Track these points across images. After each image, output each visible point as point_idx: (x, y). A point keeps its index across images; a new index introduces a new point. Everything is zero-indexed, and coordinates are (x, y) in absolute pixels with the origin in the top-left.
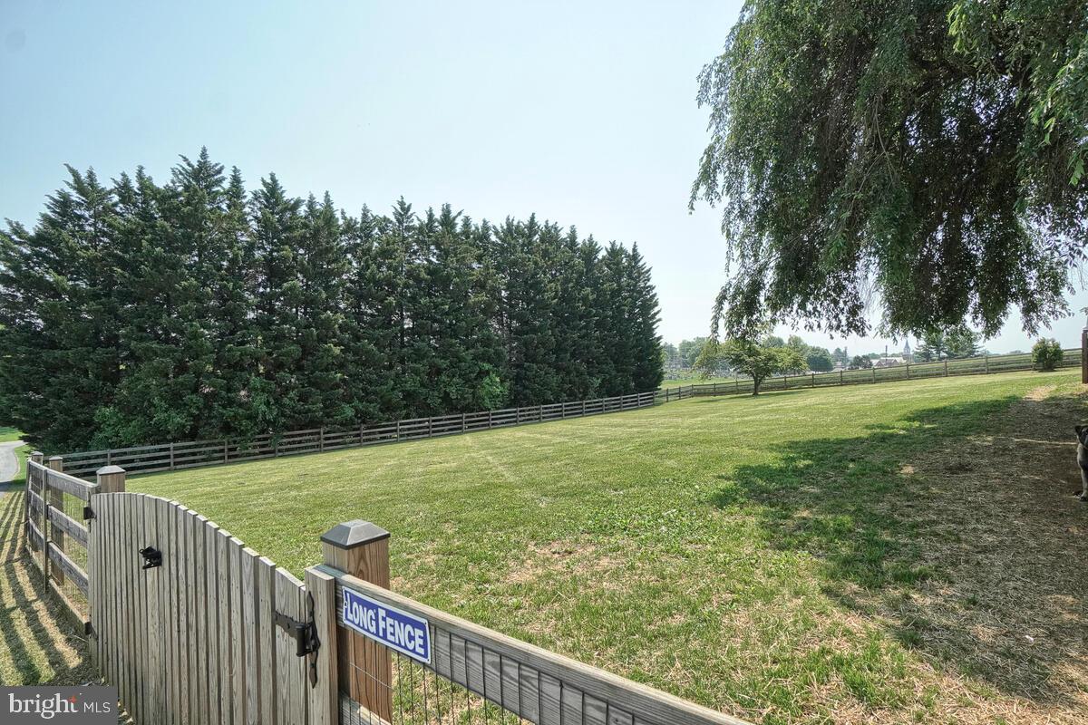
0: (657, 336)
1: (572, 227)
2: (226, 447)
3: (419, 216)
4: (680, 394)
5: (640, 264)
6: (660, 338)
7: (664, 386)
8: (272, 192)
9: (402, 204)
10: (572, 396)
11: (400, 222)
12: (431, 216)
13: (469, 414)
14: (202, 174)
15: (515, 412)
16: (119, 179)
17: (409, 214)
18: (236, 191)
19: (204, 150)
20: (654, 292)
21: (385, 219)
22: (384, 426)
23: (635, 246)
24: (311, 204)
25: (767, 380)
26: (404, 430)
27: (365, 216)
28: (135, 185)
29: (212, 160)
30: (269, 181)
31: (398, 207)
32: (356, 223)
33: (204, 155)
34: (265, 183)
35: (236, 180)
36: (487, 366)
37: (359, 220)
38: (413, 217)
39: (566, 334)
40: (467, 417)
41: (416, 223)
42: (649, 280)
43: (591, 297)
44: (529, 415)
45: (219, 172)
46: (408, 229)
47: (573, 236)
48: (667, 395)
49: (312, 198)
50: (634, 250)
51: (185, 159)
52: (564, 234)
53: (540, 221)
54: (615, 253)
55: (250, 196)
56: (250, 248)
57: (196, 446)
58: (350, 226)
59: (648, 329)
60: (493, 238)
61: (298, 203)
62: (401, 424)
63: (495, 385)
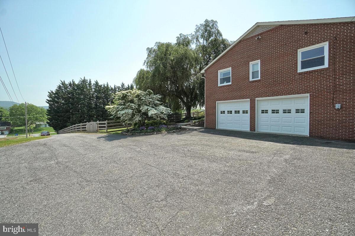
8: (97, 83)
9: (123, 83)
11: (122, 87)
12: (128, 86)
14: (84, 81)
16: (69, 82)
18: (90, 84)
19: (84, 77)
21: (119, 87)
24: (104, 85)
27: (115, 87)
28: (72, 83)
29: (86, 79)
30: (96, 81)
32: (113, 88)
33: (84, 78)
34: (95, 82)
35: (90, 81)
37: (114, 88)
38: (125, 86)
45: (87, 81)
49: (104, 84)
51: (81, 79)
55: (93, 84)
56: (93, 95)
58: (112, 89)
61: (101, 85)
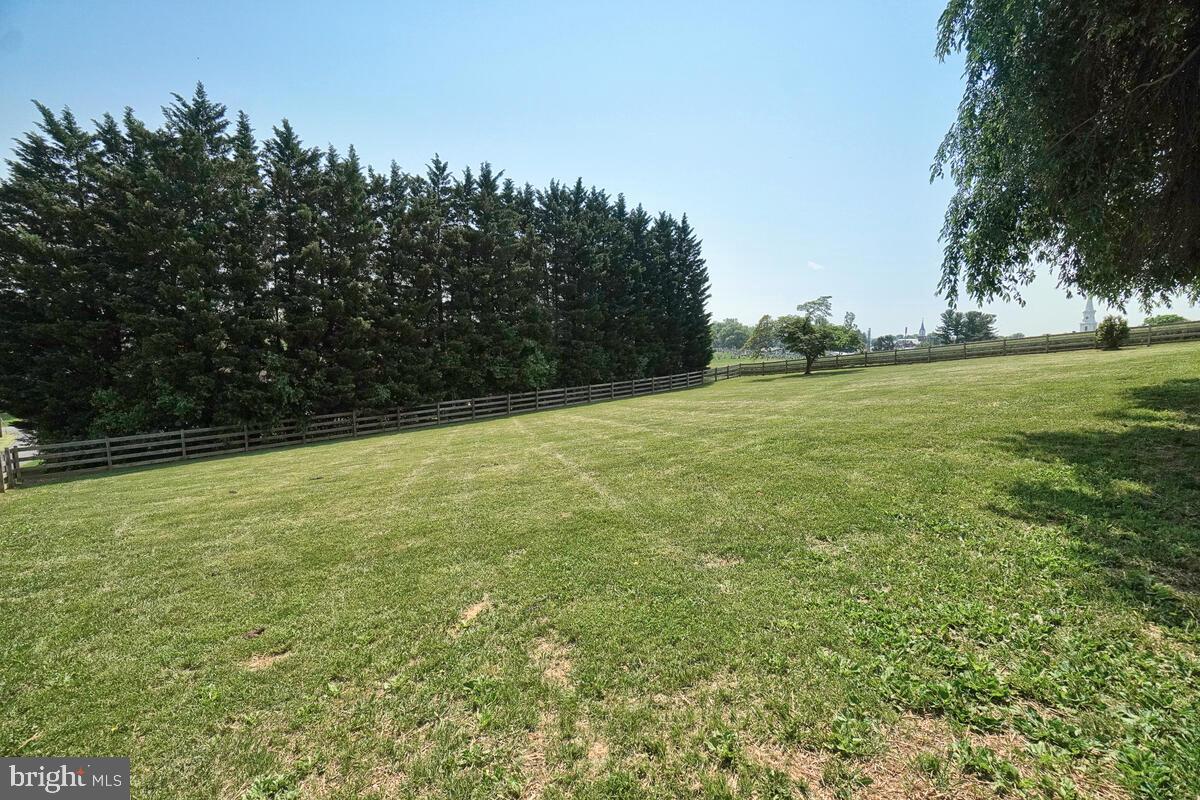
0: (706, 313)
1: (620, 195)
2: (246, 434)
3: (456, 176)
4: (728, 373)
5: (690, 236)
6: (709, 315)
7: (713, 365)
8: (286, 142)
9: (437, 162)
10: (621, 374)
11: (435, 183)
12: (468, 177)
13: (515, 395)
14: (200, 117)
15: (562, 392)
16: (102, 121)
17: (445, 173)
18: (244, 140)
19: (200, 86)
20: (704, 266)
21: (419, 180)
22: (422, 409)
23: (685, 217)
24: (332, 157)
25: (820, 359)
26: (445, 412)
27: (395, 173)
28: (123, 130)
29: (212, 99)
30: (283, 129)
31: (433, 166)
32: (385, 181)
33: (200, 92)
34: (277, 132)
35: (244, 128)
36: (531, 343)
37: (389, 177)
38: (450, 178)
39: (615, 308)
40: (512, 398)
41: (453, 185)
42: (699, 254)
43: (640, 270)
44: (577, 395)
45: (221, 114)
46: (445, 191)
47: (621, 204)
48: (716, 375)
49: (332, 150)
50: (684, 222)
51: (180, 99)
52: (612, 202)
53: (587, 187)
54: (664, 224)
55: (261, 147)
56: (261, 206)
57: (211, 433)
58: (378, 183)
59: (698, 305)
60: (537, 204)
61: (315, 156)
62: (441, 406)
63: (541, 364)
